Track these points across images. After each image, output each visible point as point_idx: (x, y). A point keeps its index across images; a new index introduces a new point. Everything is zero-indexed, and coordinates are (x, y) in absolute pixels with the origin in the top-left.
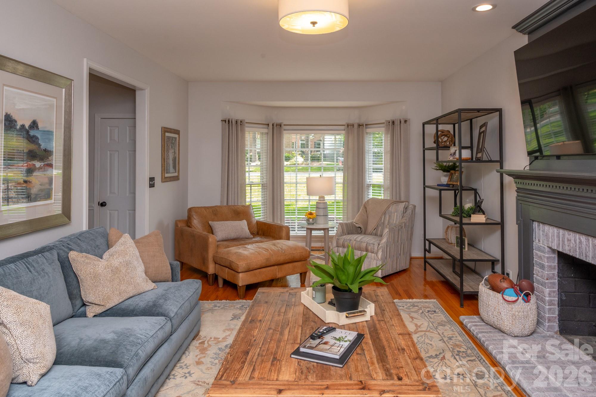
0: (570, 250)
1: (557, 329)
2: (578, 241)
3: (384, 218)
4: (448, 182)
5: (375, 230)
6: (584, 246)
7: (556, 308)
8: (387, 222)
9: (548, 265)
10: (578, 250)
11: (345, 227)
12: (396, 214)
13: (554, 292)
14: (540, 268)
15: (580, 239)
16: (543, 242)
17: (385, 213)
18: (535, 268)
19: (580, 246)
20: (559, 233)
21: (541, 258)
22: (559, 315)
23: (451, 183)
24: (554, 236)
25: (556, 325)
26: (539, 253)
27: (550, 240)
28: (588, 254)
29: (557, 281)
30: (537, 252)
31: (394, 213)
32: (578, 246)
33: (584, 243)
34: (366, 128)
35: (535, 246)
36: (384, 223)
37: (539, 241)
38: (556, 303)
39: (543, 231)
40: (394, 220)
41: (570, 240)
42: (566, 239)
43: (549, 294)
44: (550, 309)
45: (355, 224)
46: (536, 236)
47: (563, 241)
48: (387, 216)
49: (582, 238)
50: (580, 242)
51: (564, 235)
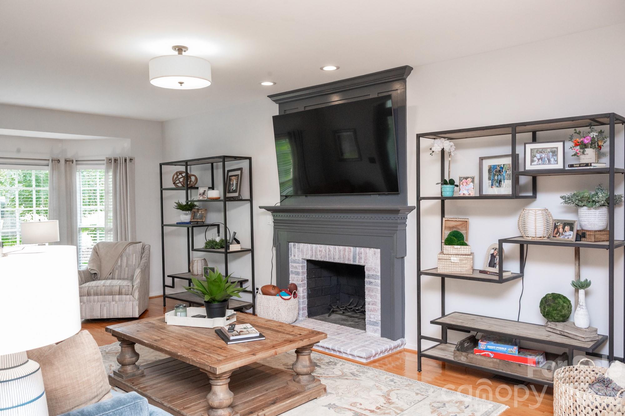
0: (321, 258)
1: (307, 314)
2: (328, 250)
3: (121, 261)
4: (191, 219)
5: (111, 274)
6: (332, 253)
7: (306, 300)
8: (124, 264)
9: (302, 272)
10: (327, 256)
11: (82, 274)
12: (134, 255)
13: (305, 289)
14: (296, 275)
15: (329, 249)
16: (298, 256)
17: (121, 256)
18: (290, 276)
19: (329, 253)
20: (312, 248)
21: (297, 268)
22: (308, 305)
23: (195, 220)
24: (308, 250)
25: (306, 312)
26: (295, 265)
27: (305, 253)
28: (335, 257)
29: (306, 281)
30: (293, 264)
31: (133, 255)
32: (327, 253)
33: (333, 251)
34: (77, 164)
35: (291, 260)
36: (121, 266)
37: (294, 256)
38: (306, 296)
39: (298, 249)
40: (132, 262)
41: (322, 251)
42: (318, 250)
43: (303, 291)
44: (303, 302)
45: (90, 270)
46: (291, 253)
47: (316, 252)
48: (125, 259)
49: (330, 248)
50: (330, 251)
51: (316, 248)
